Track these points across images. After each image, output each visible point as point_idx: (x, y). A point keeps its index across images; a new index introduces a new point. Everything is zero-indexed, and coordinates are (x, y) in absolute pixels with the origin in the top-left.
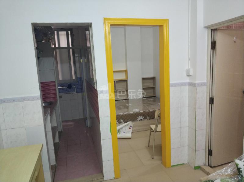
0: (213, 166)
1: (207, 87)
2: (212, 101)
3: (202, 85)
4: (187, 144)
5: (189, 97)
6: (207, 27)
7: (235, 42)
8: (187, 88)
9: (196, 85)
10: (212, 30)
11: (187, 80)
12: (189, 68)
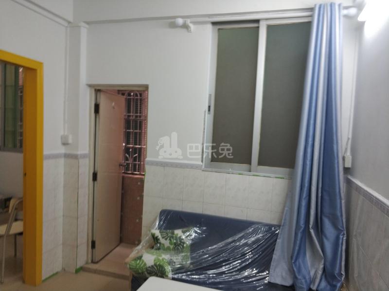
0: (96, 261)
1: (90, 160)
2: (95, 177)
3: (84, 156)
4: (61, 242)
5: (64, 173)
6: (90, 86)
7: (114, 108)
8: (62, 161)
9: (79, 156)
10: (95, 90)
11: (62, 150)
12: (66, 133)
